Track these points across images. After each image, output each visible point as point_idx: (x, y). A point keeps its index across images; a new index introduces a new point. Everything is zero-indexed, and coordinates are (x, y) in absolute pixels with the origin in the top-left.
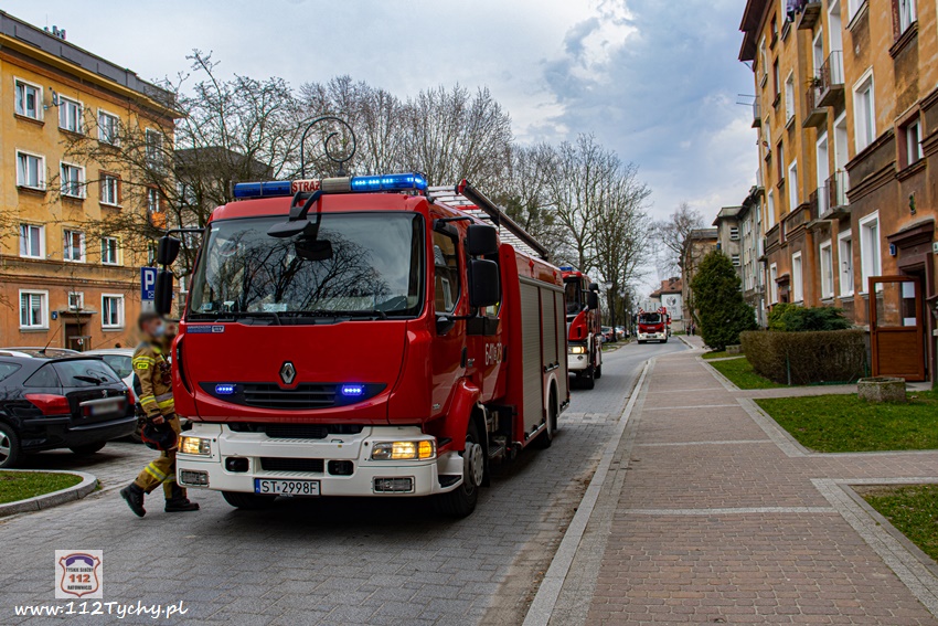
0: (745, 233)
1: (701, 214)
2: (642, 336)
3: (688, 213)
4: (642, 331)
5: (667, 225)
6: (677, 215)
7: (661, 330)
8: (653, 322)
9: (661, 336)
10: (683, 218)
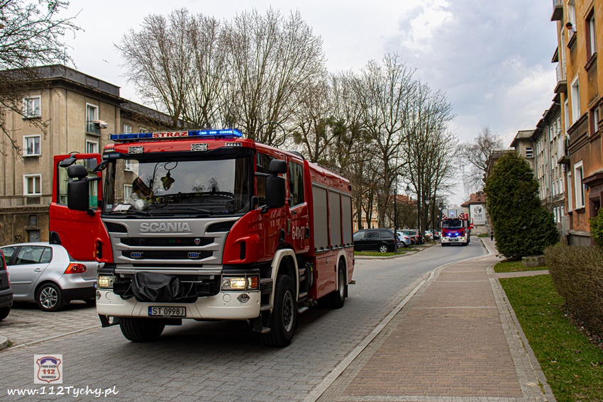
0: (539, 151)
1: (500, 138)
2: (445, 240)
3: (490, 136)
4: (445, 235)
5: (472, 147)
6: (480, 139)
7: (462, 234)
8: (456, 225)
9: (463, 239)
10: (486, 141)
